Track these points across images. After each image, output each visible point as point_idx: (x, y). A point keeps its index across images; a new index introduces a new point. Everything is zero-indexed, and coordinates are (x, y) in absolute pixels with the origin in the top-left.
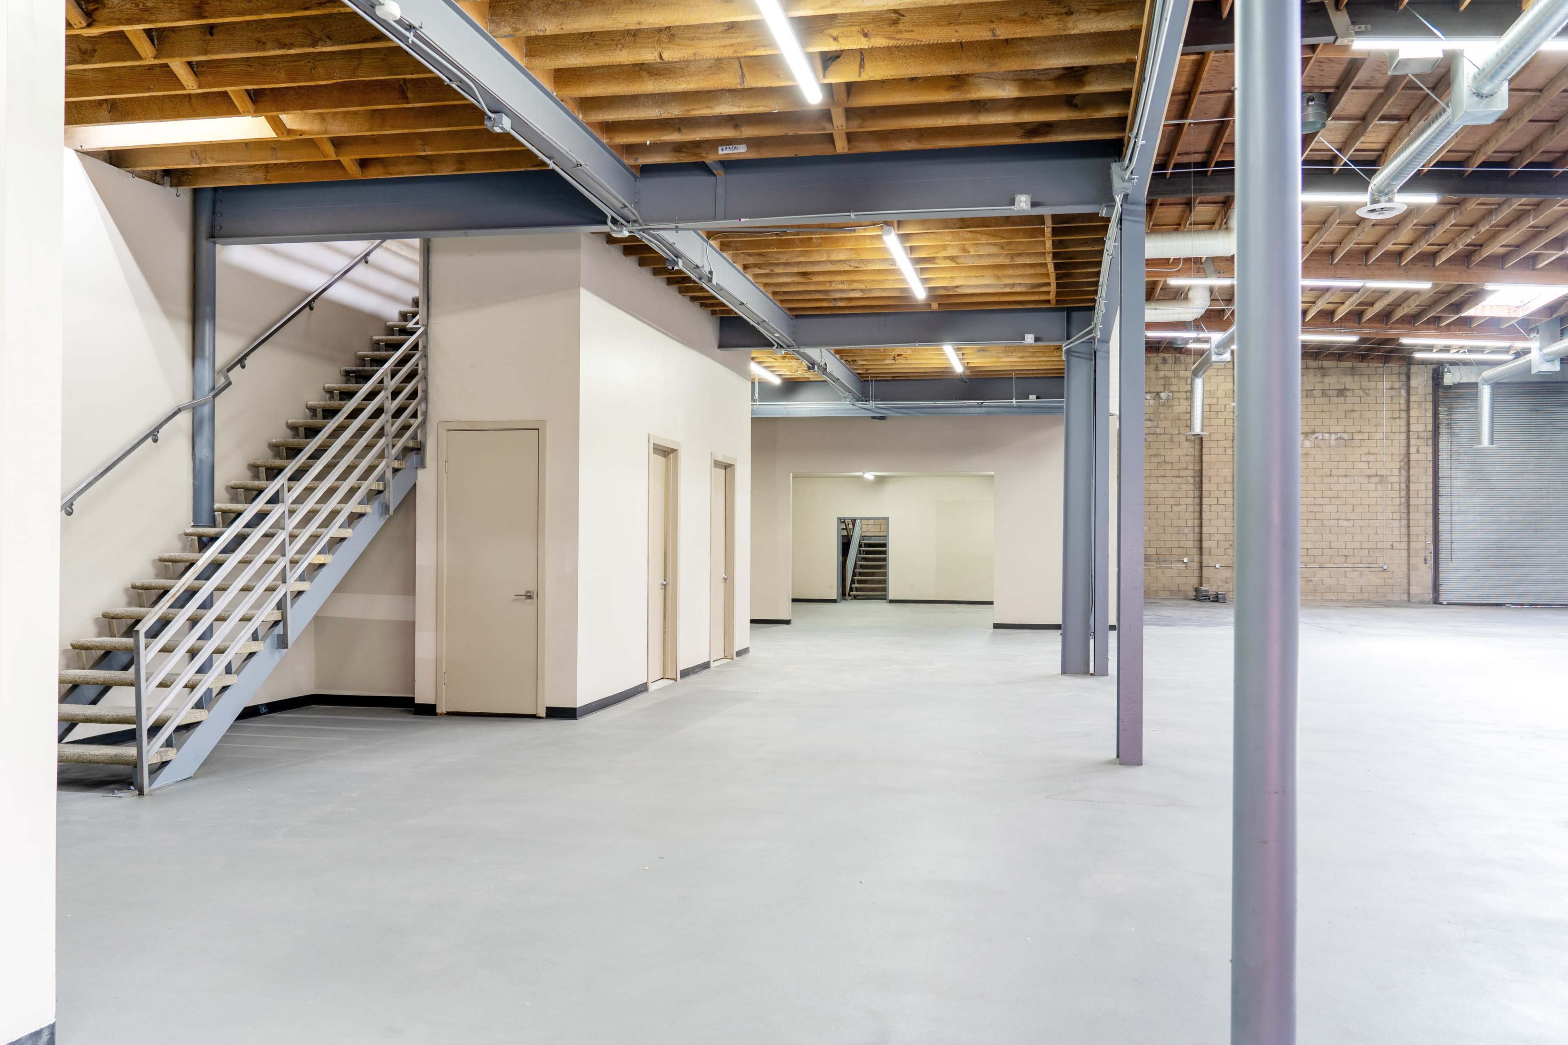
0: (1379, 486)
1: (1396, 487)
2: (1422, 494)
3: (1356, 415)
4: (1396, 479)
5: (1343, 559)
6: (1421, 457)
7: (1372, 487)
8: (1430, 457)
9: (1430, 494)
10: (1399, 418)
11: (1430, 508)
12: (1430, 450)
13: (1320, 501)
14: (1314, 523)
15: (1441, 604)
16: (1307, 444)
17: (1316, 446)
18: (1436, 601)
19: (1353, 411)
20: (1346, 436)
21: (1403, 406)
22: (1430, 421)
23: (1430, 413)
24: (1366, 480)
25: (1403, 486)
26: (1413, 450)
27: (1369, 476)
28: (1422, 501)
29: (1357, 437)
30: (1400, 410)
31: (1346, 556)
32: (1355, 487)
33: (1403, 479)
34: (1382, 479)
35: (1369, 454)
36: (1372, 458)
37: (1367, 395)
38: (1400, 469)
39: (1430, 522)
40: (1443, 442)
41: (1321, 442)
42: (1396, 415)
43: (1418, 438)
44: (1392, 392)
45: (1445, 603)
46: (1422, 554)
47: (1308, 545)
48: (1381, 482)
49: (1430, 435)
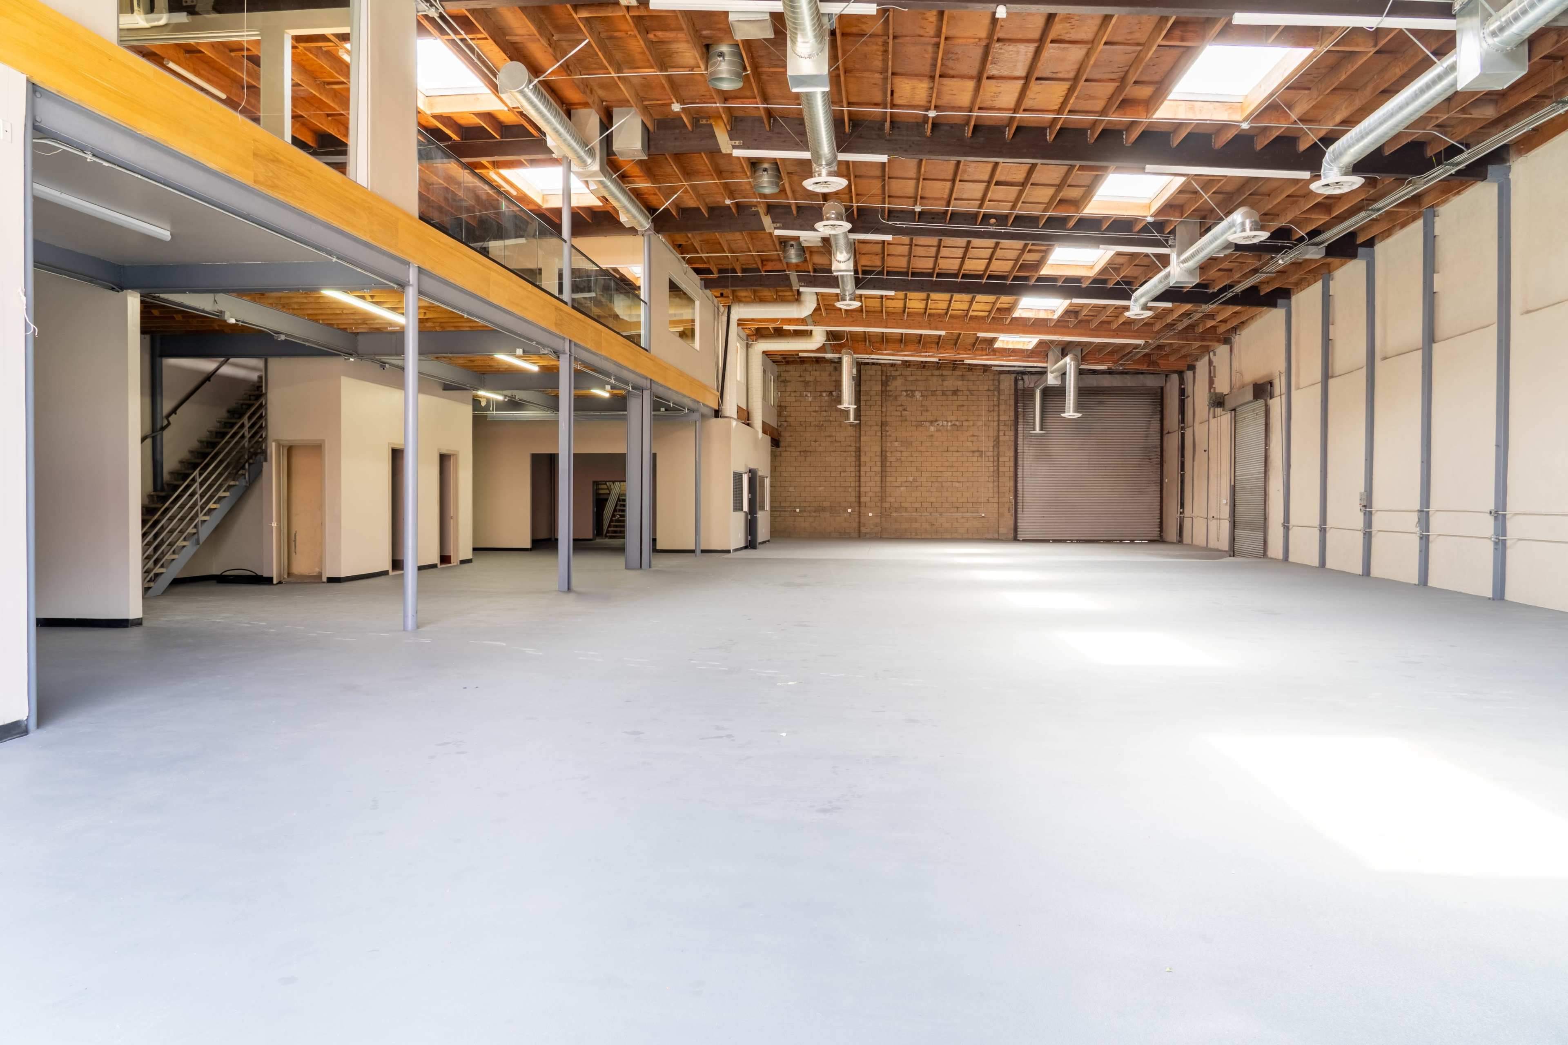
0: (979, 458)
1: (991, 459)
2: (1007, 464)
3: (965, 408)
4: (991, 454)
5: (956, 509)
6: (1007, 438)
7: (975, 459)
8: (1012, 438)
9: (1012, 464)
10: (993, 411)
11: (1012, 474)
12: (1012, 433)
13: (940, 469)
14: (936, 484)
15: (1019, 540)
16: (932, 428)
17: (938, 430)
18: (1015, 539)
19: (963, 406)
20: (957, 423)
21: (996, 403)
22: (1012, 413)
23: (1012, 408)
24: (971, 454)
25: (996, 458)
26: (1001, 433)
27: (973, 452)
28: (1007, 469)
29: (965, 424)
30: (994, 406)
31: (958, 508)
32: (964, 459)
33: (996, 453)
34: (981, 453)
35: (973, 436)
36: (975, 439)
37: (972, 394)
38: (993, 447)
39: (1012, 484)
40: (1020, 429)
41: (941, 428)
42: (992, 409)
43: (1005, 425)
44: (989, 393)
45: (1021, 539)
46: (1007, 506)
47: (933, 500)
48: (981, 456)
49: (1012, 423)
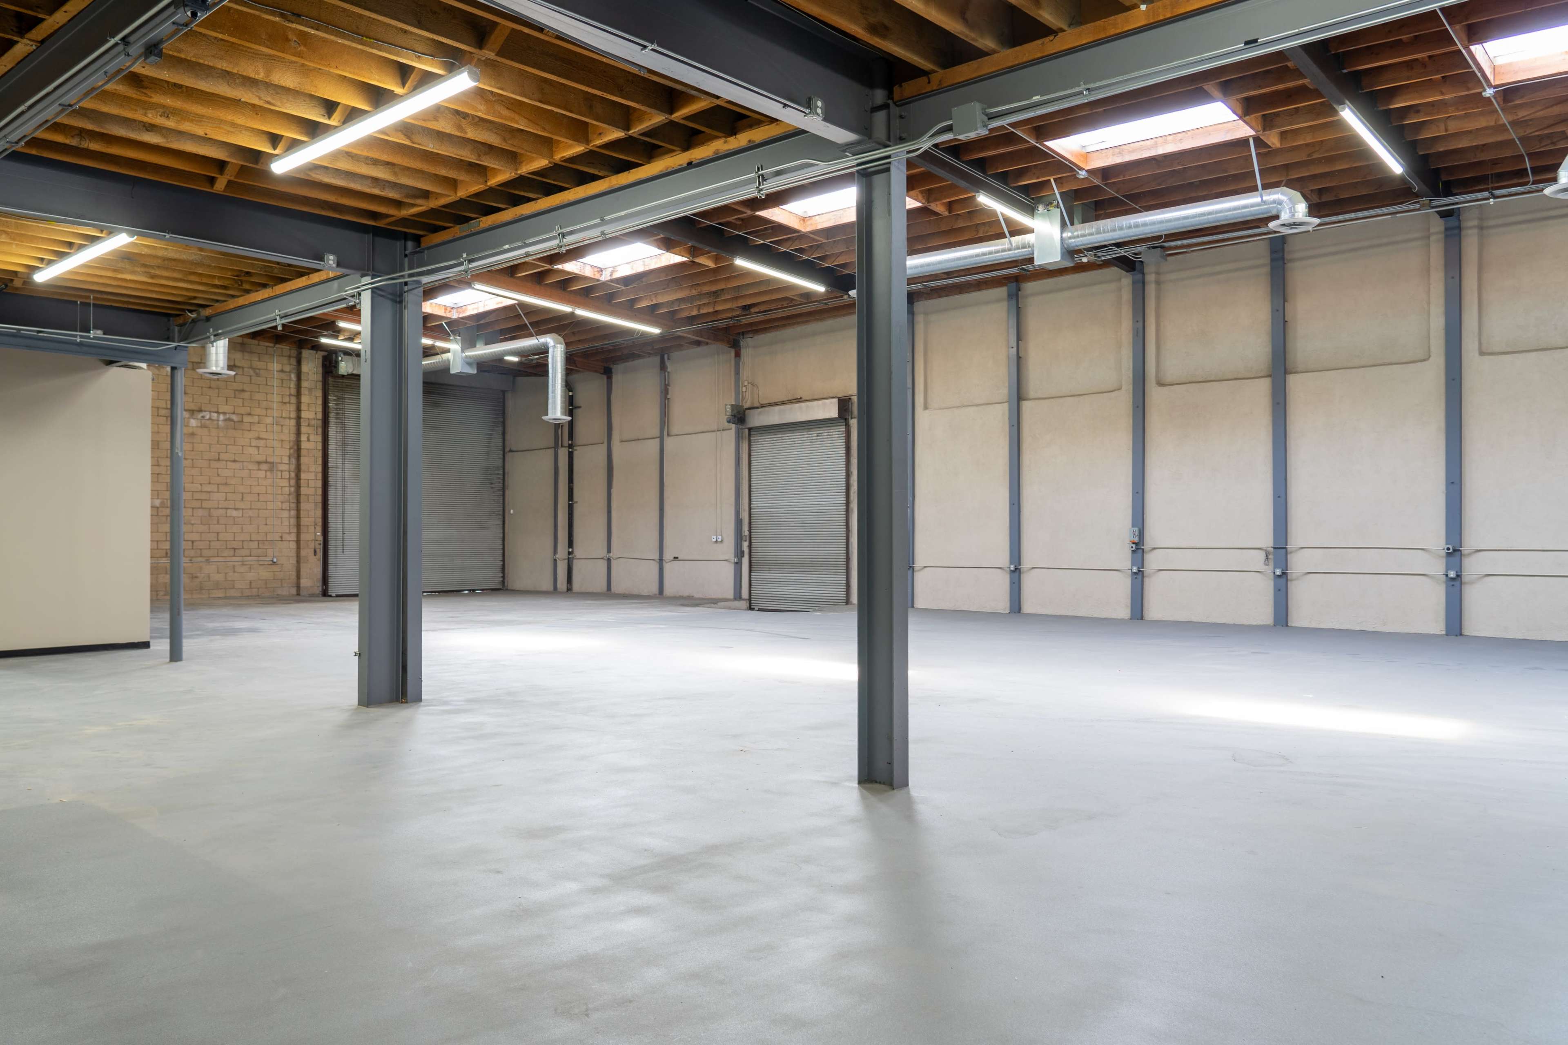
0: (268, 473)
1: (286, 475)
2: (312, 484)
3: (246, 395)
4: (285, 467)
5: (232, 552)
6: (310, 445)
7: (262, 474)
8: (320, 446)
9: (319, 484)
10: (290, 403)
11: (319, 499)
12: (319, 438)
13: (207, 488)
14: (200, 513)
15: (331, 596)
16: (193, 423)
17: (203, 426)
18: (325, 594)
19: (243, 391)
20: (234, 417)
21: (293, 391)
22: (320, 409)
23: (320, 401)
24: (255, 467)
25: (293, 475)
26: (304, 438)
27: (259, 463)
28: (311, 491)
29: (247, 419)
30: (290, 395)
31: (235, 549)
32: (245, 473)
33: (293, 467)
34: (272, 466)
35: (259, 438)
36: (261, 443)
37: (258, 375)
38: (289, 457)
39: (319, 513)
40: (333, 431)
41: (208, 422)
42: (287, 399)
43: (309, 425)
44: (283, 376)
45: (334, 595)
46: (312, 545)
47: (195, 537)
48: (271, 470)
49: (320, 423)
